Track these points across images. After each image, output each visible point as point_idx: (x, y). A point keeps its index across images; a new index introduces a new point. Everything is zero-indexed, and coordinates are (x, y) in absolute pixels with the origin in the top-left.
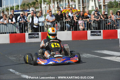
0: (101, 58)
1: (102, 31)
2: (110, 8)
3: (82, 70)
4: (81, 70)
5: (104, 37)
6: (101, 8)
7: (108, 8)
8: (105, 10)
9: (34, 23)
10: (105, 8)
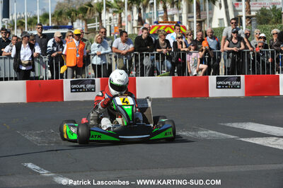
0: (243, 139)
1: (242, 77)
2: (261, 24)
3: (198, 168)
4: (196, 168)
5: (247, 92)
6: (241, 25)
7: (258, 22)
8: (250, 28)
9: (20, 60)
10: (250, 23)
